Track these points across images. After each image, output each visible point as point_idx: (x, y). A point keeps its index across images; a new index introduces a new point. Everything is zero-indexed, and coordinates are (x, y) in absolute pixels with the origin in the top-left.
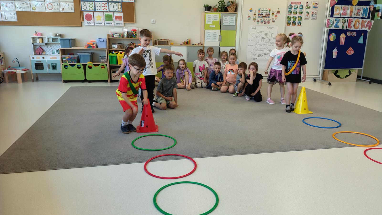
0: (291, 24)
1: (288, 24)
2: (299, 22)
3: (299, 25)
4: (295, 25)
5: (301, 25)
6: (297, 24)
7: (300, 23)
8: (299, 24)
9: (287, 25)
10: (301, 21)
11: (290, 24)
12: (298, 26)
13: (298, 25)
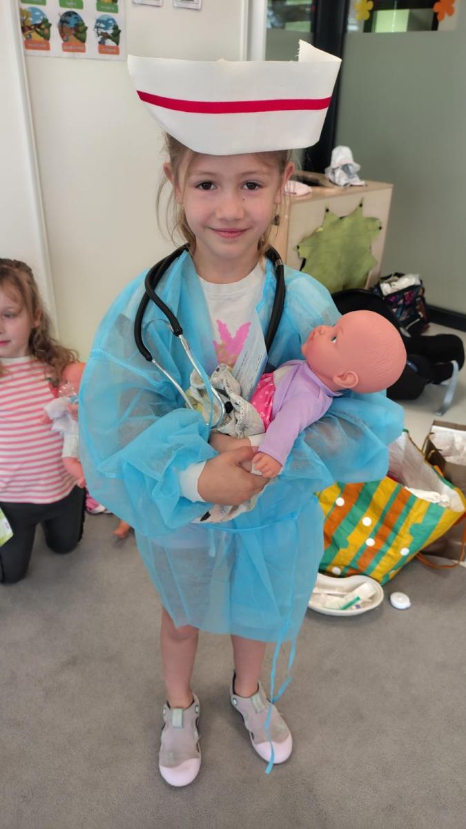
0: (54, 31)
1: (35, 35)
2: (107, 23)
3: (109, 42)
4: (83, 40)
5: (117, 43)
6: (92, 38)
7: (110, 32)
8: (106, 36)
9: (22, 38)
10: (112, 15)
11: (47, 37)
12: (101, 51)
13: (102, 43)
